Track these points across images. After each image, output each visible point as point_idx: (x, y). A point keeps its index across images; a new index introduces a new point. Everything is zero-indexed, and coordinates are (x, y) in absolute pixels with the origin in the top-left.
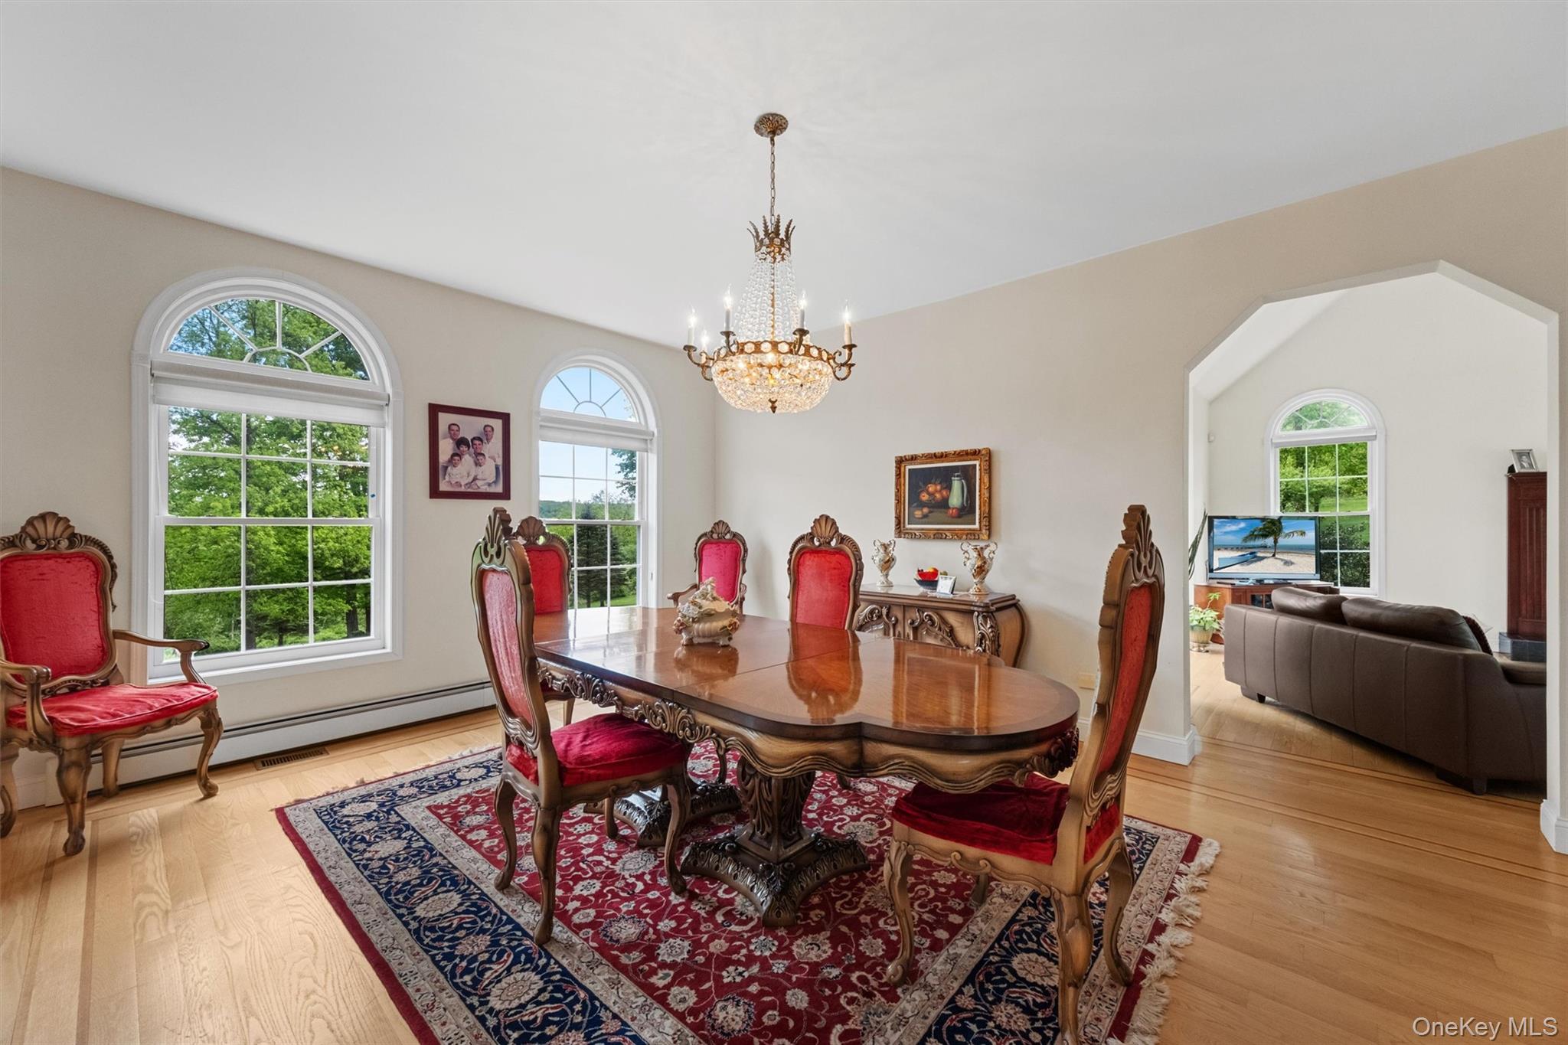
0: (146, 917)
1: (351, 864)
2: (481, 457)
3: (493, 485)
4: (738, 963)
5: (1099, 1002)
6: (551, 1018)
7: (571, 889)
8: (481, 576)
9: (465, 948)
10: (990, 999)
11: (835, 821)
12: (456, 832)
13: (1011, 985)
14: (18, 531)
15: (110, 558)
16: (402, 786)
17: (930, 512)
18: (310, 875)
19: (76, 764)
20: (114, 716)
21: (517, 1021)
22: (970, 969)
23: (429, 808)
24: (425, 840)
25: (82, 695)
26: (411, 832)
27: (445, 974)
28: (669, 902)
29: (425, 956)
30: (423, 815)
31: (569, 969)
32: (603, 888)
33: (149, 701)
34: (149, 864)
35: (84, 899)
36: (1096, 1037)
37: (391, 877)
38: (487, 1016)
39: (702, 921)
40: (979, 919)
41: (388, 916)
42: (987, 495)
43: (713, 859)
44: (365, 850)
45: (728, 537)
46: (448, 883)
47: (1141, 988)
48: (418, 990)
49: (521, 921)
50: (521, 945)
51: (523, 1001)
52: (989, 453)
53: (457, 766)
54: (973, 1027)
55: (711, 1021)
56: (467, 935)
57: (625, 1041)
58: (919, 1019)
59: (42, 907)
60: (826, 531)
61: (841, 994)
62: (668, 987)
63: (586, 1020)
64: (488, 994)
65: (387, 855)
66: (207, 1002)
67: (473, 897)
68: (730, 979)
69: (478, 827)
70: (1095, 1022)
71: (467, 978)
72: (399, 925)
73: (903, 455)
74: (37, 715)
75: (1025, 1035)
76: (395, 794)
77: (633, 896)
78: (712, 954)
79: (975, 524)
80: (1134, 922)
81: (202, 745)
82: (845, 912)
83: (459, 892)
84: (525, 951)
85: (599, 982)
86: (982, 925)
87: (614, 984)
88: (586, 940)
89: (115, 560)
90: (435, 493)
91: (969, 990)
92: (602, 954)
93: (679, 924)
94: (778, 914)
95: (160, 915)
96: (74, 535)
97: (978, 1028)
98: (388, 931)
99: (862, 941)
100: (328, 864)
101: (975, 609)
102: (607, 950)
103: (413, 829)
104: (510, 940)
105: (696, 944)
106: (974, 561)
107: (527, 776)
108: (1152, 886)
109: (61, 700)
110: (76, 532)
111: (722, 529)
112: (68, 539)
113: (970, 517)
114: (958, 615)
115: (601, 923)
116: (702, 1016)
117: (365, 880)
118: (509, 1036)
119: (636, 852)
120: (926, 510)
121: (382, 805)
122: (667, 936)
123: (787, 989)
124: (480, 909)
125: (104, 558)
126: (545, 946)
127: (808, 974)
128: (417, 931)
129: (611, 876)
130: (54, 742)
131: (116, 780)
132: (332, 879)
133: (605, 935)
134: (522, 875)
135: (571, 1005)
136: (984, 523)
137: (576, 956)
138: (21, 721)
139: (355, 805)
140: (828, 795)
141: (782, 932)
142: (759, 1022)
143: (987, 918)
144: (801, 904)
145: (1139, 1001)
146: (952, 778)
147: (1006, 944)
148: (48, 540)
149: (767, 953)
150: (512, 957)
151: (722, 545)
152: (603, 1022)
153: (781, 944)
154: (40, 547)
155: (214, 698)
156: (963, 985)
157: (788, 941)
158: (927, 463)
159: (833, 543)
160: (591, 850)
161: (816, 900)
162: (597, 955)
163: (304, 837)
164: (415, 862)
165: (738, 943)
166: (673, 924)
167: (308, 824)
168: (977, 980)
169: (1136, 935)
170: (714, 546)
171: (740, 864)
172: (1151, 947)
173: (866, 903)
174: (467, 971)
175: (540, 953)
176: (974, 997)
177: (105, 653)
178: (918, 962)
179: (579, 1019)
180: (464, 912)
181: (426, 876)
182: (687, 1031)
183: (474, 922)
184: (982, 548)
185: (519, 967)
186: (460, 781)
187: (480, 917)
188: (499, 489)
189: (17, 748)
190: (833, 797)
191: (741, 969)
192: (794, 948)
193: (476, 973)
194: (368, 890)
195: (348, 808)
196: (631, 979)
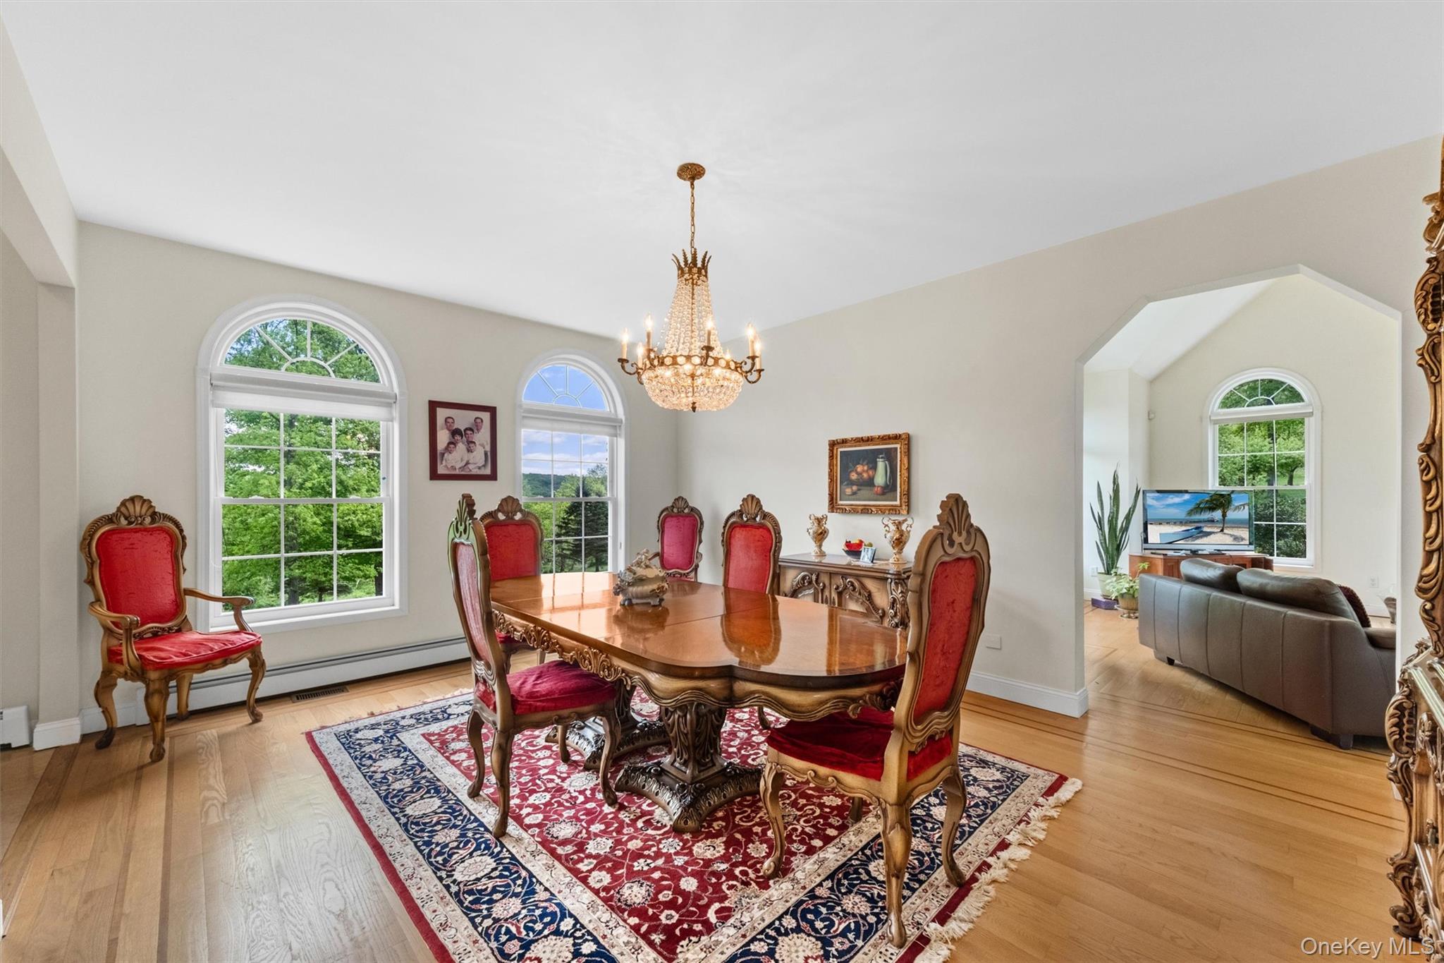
0: (209, 807)
1: (361, 776)
2: (472, 445)
3: (483, 468)
4: (649, 857)
5: (932, 897)
6: (498, 888)
7: (526, 799)
8: (455, 547)
9: (440, 838)
10: (843, 891)
11: (751, 755)
12: (443, 754)
13: (863, 882)
14: (114, 510)
15: (181, 531)
16: (403, 718)
17: (859, 490)
18: (329, 782)
19: (159, 691)
20: (185, 655)
21: (472, 889)
22: (833, 869)
23: (423, 735)
24: (418, 759)
25: (163, 639)
26: (408, 753)
27: (424, 856)
28: (602, 811)
29: (410, 842)
30: (418, 740)
31: (517, 856)
32: (551, 799)
33: (210, 645)
34: (211, 770)
35: (165, 793)
36: (921, 921)
37: (389, 785)
38: (452, 885)
39: (625, 826)
40: (851, 833)
41: (385, 813)
42: (907, 475)
43: (641, 779)
44: (371, 765)
45: (686, 511)
46: (432, 791)
47: (972, 889)
48: (403, 865)
49: (484, 821)
50: (481, 838)
51: (479, 876)
52: (908, 437)
53: (449, 703)
54: (824, 910)
55: (619, 896)
56: (443, 828)
57: (551, 906)
58: (782, 902)
59: (135, 798)
60: (752, 509)
61: (724, 882)
62: (590, 871)
63: (524, 891)
64: (454, 870)
65: (388, 769)
66: (251, 866)
67: (450, 802)
68: (640, 868)
69: (460, 751)
70: (924, 911)
71: (440, 859)
72: (393, 819)
73: (834, 439)
74: (130, 652)
75: (864, 917)
76: (397, 724)
77: (574, 806)
78: (629, 850)
79: (896, 500)
80: (983, 840)
81: (250, 681)
82: (742, 823)
83: (440, 798)
84: (485, 842)
85: (539, 865)
86: (853, 838)
87: (549, 868)
88: (533, 836)
89: (185, 533)
90: (434, 475)
91: (828, 884)
92: (543, 846)
93: (607, 828)
94: (686, 823)
95: (219, 807)
96: (155, 513)
97: (827, 910)
98: (384, 824)
99: (750, 845)
100: (343, 775)
101: (889, 576)
102: (548, 844)
103: (410, 751)
104: (475, 834)
105: (618, 842)
106: (893, 533)
107: (488, 706)
108: (1008, 814)
109: (146, 643)
110: (156, 510)
111: (681, 504)
112: (151, 516)
113: (891, 494)
114: (875, 581)
115: (546, 825)
116: (612, 892)
117: (370, 787)
118: (466, 899)
119: (583, 773)
120: (855, 488)
121: (387, 732)
122: (596, 835)
123: (682, 876)
124: (454, 811)
125: (177, 531)
126: (501, 839)
127: (701, 867)
128: (405, 825)
129: (560, 790)
130: (143, 674)
131: (187, 706)
132: (345, 785)
133: (548, 833)
134: (490, 787)
135: (514, 881)
136: (903, 500)
137: (523, 847)
138: (119, 658)
139: (366, 731)
140: (749, 734)
141: (687, 836)
142: (655, 898)
143: (859, 832)
144: (707, 816)
145: (966, 899)
146: (797, 709)
147: (868, 852)
148: (136, 518)
149: (672, 851)
150: (475, 845)
151: (681, 519)
152: (537, 893)
153: (684, 844)
154: (130, 523)
155: (259, 644)
156: (824, 880)
157: (691, 843)
158: (855, 446)
159: (758, 519)
160: (546, 771)
161: (720, 814)
162: (540, 847)
163: (325, 754)
164: (408, 775)
165: (650, 843)
166: (603, 827)
167: (329, 745)
168: (836, 877)
169: (980, 850)
170: (674, 519)
171: (662, 784)
172: (990, 860)
173: (761, 818)
174: (440, 854)
175: (496, 844)
176: (831, 889)
177: (179, 606)
178: (792, 862)
179: (519, 890)
180: (442, 813)
181: (416, 786)
182: (599, 902)
183: (449, 820)
184: (899, 522)
185: (479, 853)
186: (450, 715)
187: (454, 817)
188: (488, 471)
189: (116, 679)
190: (753, 735)
191: (649, 861)
192: (695, 848)
193: (446, 855)
194: (372, 794)
195: (360, 733)
196: (563, 865)
